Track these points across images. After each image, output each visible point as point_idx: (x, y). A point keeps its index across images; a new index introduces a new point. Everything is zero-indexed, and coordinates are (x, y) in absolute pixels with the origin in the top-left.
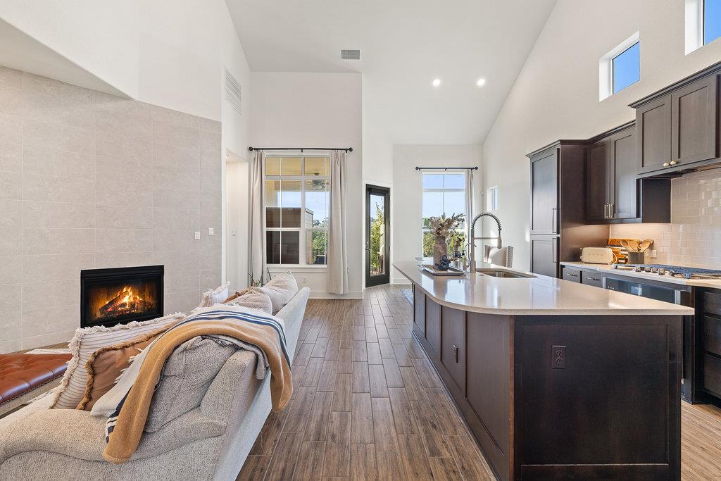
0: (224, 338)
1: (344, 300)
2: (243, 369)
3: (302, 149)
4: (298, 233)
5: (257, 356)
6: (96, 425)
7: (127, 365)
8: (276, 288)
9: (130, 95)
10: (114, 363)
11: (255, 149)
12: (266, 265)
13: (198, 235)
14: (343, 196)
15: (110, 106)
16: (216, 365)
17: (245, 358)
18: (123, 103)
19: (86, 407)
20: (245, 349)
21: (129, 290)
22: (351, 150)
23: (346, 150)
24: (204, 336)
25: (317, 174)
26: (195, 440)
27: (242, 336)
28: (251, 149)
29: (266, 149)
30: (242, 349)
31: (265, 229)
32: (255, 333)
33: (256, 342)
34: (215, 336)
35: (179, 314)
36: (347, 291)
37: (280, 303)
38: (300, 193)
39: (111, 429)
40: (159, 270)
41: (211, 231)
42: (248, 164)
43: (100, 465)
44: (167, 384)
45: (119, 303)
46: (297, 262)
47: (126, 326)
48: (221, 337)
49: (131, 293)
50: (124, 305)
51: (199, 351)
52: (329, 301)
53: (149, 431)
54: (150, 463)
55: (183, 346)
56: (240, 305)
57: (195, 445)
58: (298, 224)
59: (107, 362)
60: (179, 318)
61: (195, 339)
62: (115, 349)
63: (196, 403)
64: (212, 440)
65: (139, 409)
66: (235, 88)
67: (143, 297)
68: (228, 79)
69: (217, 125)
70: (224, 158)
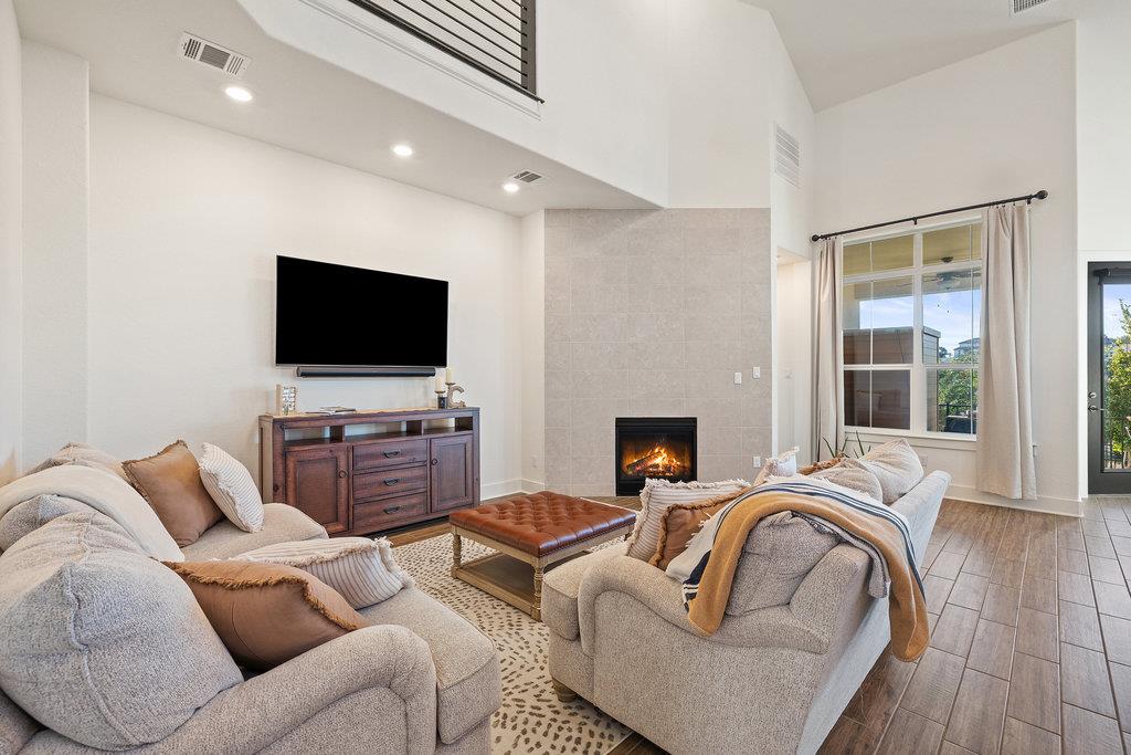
0: (823, 522)
1: (1023, 512)
2: (852, 570)
3: (915, 219)
4: (907, 373)
5: (871, 560)
6: (673, 587)
7: (698, 529)
8: (881, 464)
9: (659, 202)
10: (684, 524)
11: (822, 237)
12: (843, 428)
13: (739, 378)
14: (1019, 298)
15: (640, 223)
16: (812, 557)
17: (856, 558)
18: (653, 217)
19: (661, 564)
20: (852, 545)
21: (662, 451)
22: (1042, 195)
23: (1028, 199)
24: (795, 513)
25: (947, 260)
26: (784, 646)
27: (848, 524)
28: (815, 238)
29: (841, 233)
30: (848, 543)
31: (842, 367)
32: (867, 525)
33: (870, 538)
34: (809, 516)
35: (742, 482)
36: (1032, 494)
37: (894, 490)
38: (910, 299)
39: (691, 596)
40: (691, 424)
41: (757, 372)
42: (809, 263)
43: (679, 631)
44: (750, 562)
45: (650, 463)
46: (907, 427)
47: (688, 485)
48: (816, 519)
49: (665, 455)
50: (657, 466)
51: (790, 529)
52: (982, 508)
53: (730, 613)
54: (729, 652)
55: (770, 519)
56: (832, 481)
57: (786, 652)
58: (906, 357)
59: (679, 520)
60: (743, 487)
61: (784, 513)
62: (686, 509)
63: (783, 599)
64: (808, 656)
65: (721, 582)
66: (789, 148)
67: (682, 461)
68: (779, 140)
69: (765, 213)
70: (774, 261)
